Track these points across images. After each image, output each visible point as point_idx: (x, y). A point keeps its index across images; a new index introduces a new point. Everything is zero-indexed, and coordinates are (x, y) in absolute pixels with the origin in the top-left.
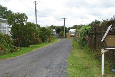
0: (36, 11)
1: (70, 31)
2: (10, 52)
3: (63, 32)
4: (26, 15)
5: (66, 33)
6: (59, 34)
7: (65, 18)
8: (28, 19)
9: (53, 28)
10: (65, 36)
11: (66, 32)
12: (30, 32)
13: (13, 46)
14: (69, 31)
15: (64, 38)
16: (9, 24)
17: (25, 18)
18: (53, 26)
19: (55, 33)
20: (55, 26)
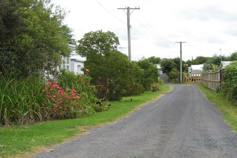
0: (129, 27)
1: (191, 69)
2: (94, 111)
3: (176, 70)
4: (116, 36)
5: (184, 73)
6: (168, 75)
7: (181, 42)
8: (119, 44)
9: (154, 62)
10: (181, 79)
11: (183, 71)
12: (123, 71)
13: (96, 99)
14: (189, 68)
15: (180, 83)
16: (80, 55)
17: (113, 41)
18: (154, 57)
19: (161, 73)
20: (159, 59)
